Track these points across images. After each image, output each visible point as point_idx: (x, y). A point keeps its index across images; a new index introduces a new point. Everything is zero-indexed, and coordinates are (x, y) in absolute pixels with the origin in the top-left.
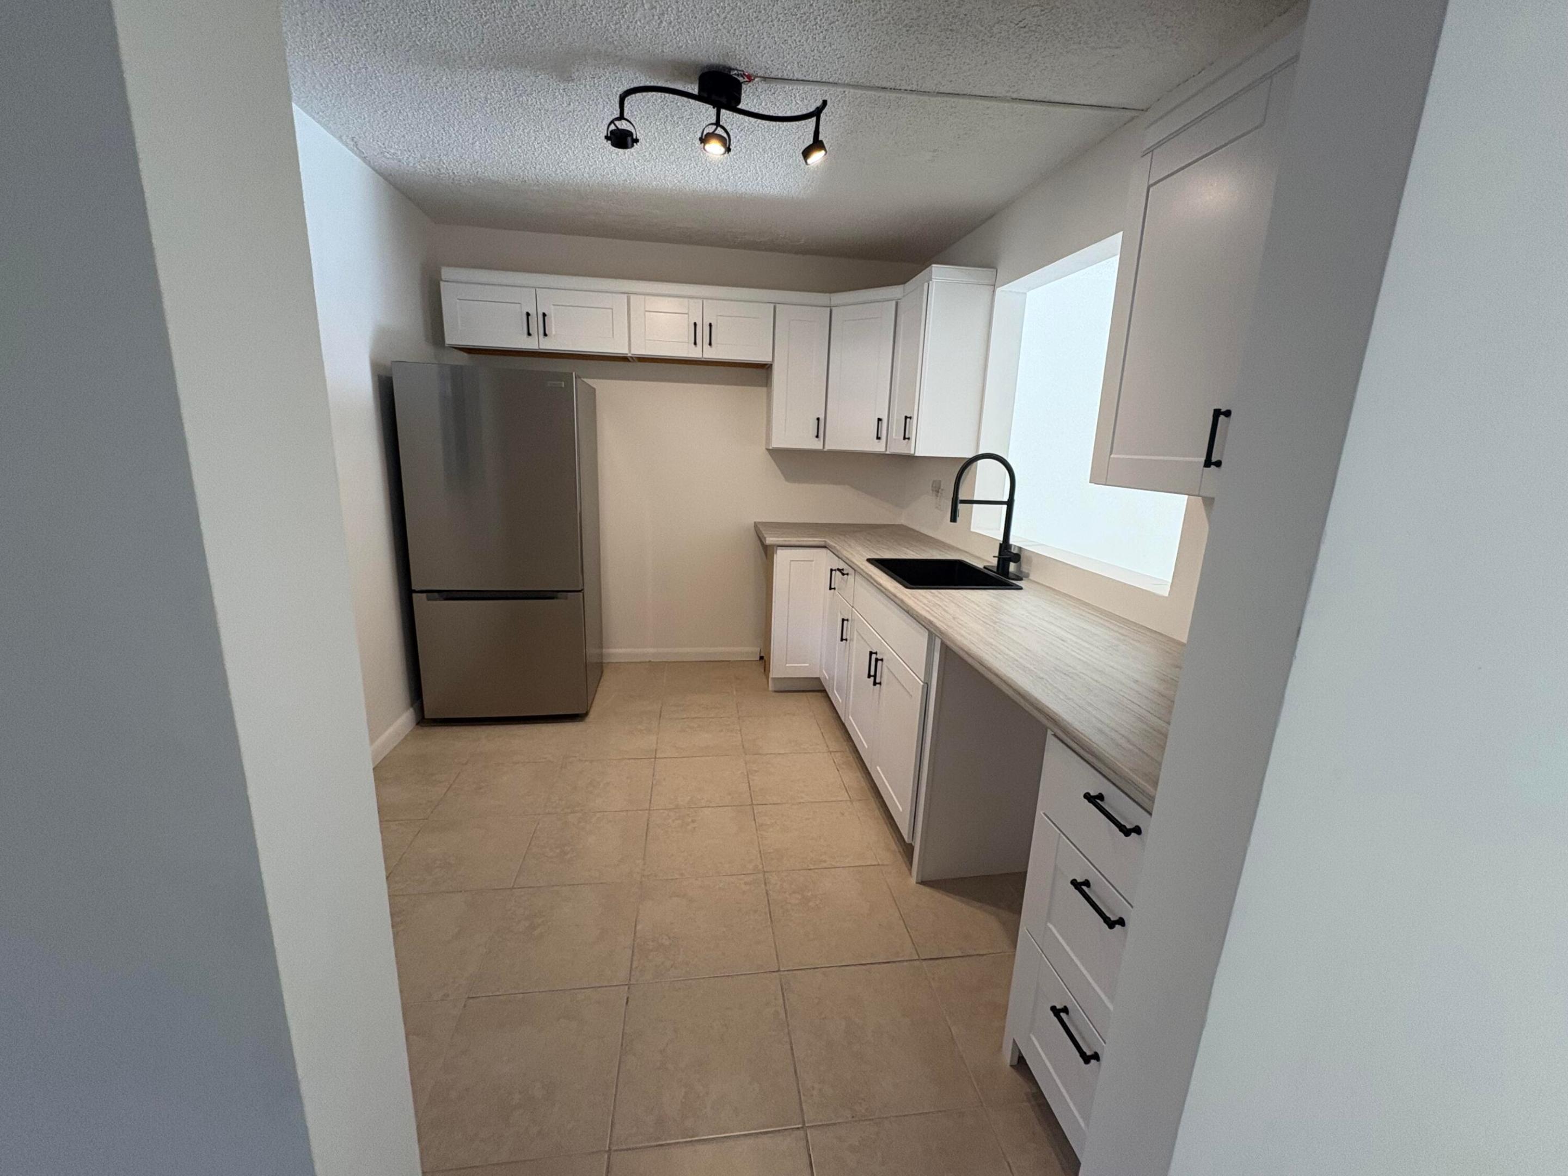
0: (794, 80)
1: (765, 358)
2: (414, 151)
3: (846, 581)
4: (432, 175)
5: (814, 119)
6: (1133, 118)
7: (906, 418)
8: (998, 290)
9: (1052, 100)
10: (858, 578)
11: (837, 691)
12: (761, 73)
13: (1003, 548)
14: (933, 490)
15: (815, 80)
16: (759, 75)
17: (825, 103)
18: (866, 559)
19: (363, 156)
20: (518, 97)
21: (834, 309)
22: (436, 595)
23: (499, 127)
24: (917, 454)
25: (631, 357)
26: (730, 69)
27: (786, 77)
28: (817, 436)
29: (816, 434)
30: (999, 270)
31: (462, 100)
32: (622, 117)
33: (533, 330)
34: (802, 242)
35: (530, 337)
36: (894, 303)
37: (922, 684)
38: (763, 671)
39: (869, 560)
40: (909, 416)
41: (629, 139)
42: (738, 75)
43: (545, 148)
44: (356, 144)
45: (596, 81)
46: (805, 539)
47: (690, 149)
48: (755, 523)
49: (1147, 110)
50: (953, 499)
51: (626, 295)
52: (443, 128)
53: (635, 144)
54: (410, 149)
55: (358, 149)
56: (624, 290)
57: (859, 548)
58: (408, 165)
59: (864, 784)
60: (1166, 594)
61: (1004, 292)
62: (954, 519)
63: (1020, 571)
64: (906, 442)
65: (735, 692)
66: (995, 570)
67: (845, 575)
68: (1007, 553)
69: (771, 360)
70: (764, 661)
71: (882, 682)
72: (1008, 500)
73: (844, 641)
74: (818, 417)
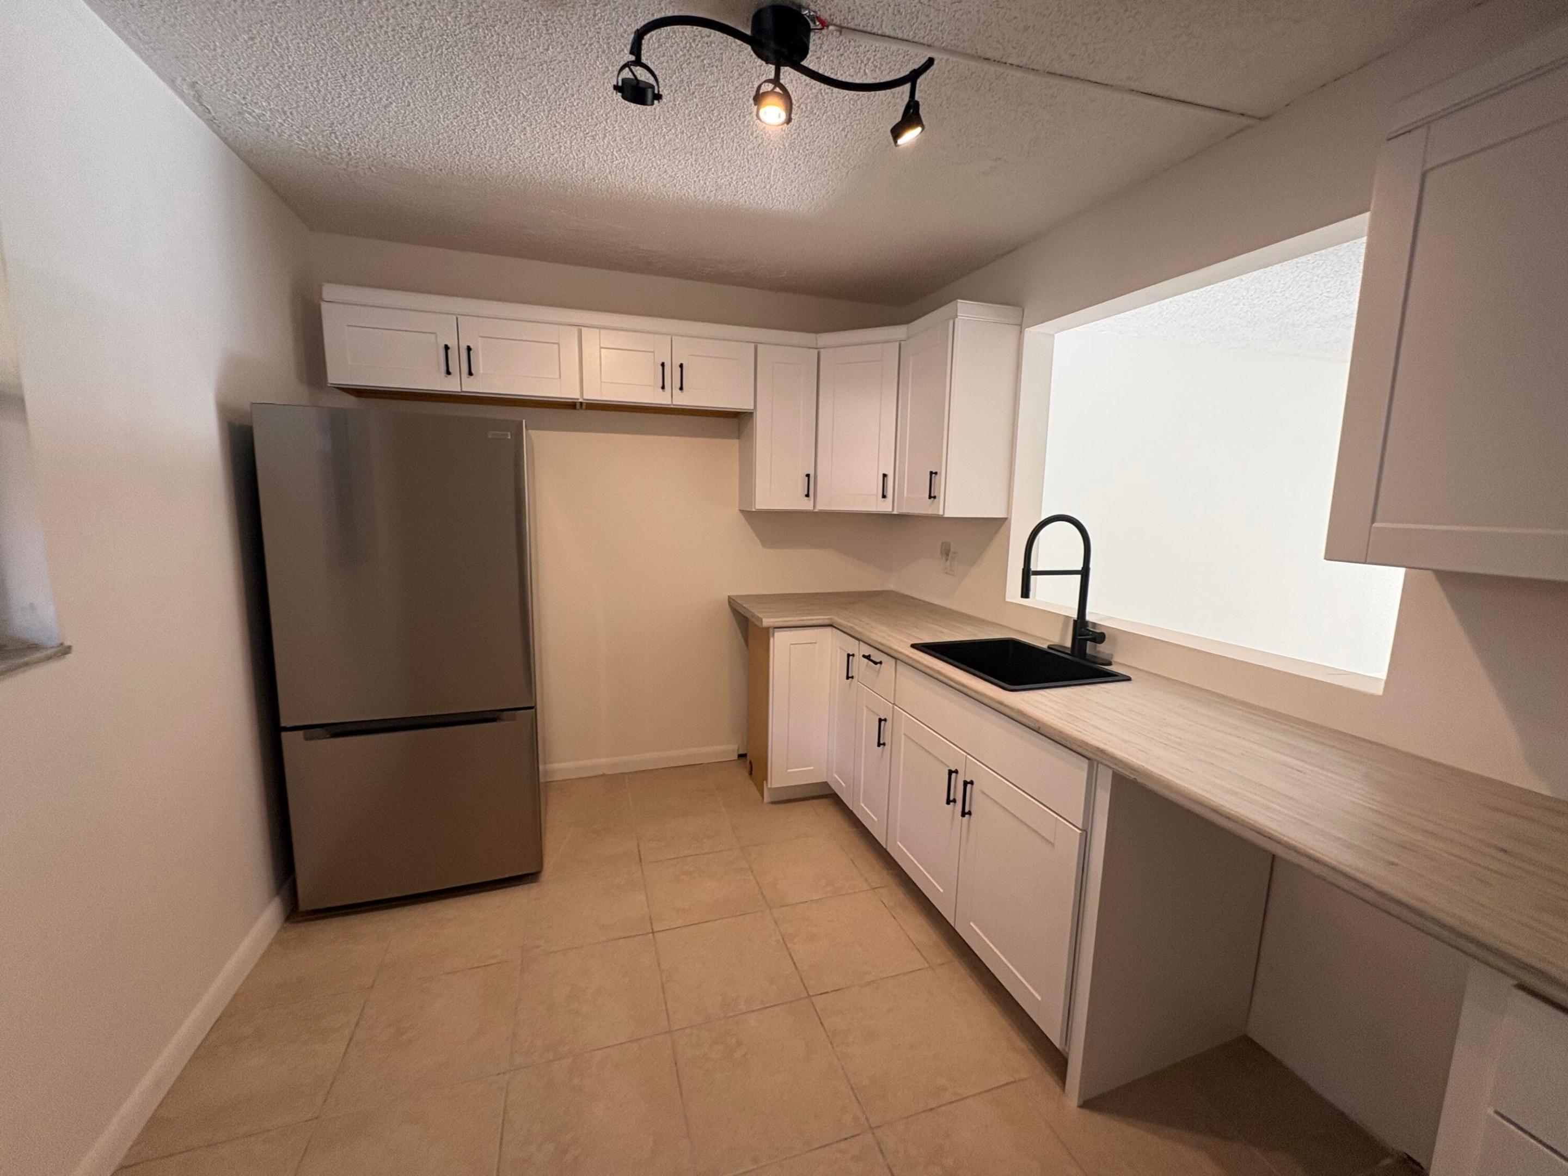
0: (878, 35)
1: (745, 406)
2: (291, 113)
3: (879, 672)
4: (316, 156)
5: (907, 87)
6: (1252, 126)
7: (931, 473)
8: (1026, 332)
9: (1174, 96)
10: (901, 668)
11: (864, 803)
12: (837, 21)
13: (1078, 625)
14: (942, 554)
15: (905, 37)
16: (834, 22)
17: (930, 62)
18: (910, 644)
19: (210, 116)
20: (471, 29)
21: (822, 351)
22: (319, 730)
23: (433, 79)
24: (946, 515)
25: (581, 403)
26: (800, 7)
27: (869, 29)
28: (807, 496)
29: (806, 493)
30: (1026, 310)
31: (381, 27)
32: (638, 62)
33: (454, 367)
34: (784, 275)
35: (449, 376)
36: (897, 343)
37: (1079, 832)
38: (747, 774)
39: (914, 646)
40: (934, 471)
41: (650, 91)
42: (808, 17)
43: (494, 121)
44: (199, 97)
45: (598, 11)
46: (810, 618)
47: (695, 137)
48: (729, 596)
49: (1265, 119)
50: (1023, 569)
51: (576, 328)
52: (344, 77)
53: (656, 102)
54: (286, 109)
55: (201, 104)
56: (574, 321)
57: (883, 628)
58: (280, 135)
59: (935, 936)
60: (1381, 694)
61: (1033, 333)
62: (1025, 593)
63: (1099, 652)
64: (933, 501)
65: (723, 810)
66: (1069, 652)
67: (876, 663)
68: (1087, 632)
69: (752, 407)
70: (750, 763)
71: (972, 811)
72: (1083, 568)
73: (882, 746)
74: (808, 473)
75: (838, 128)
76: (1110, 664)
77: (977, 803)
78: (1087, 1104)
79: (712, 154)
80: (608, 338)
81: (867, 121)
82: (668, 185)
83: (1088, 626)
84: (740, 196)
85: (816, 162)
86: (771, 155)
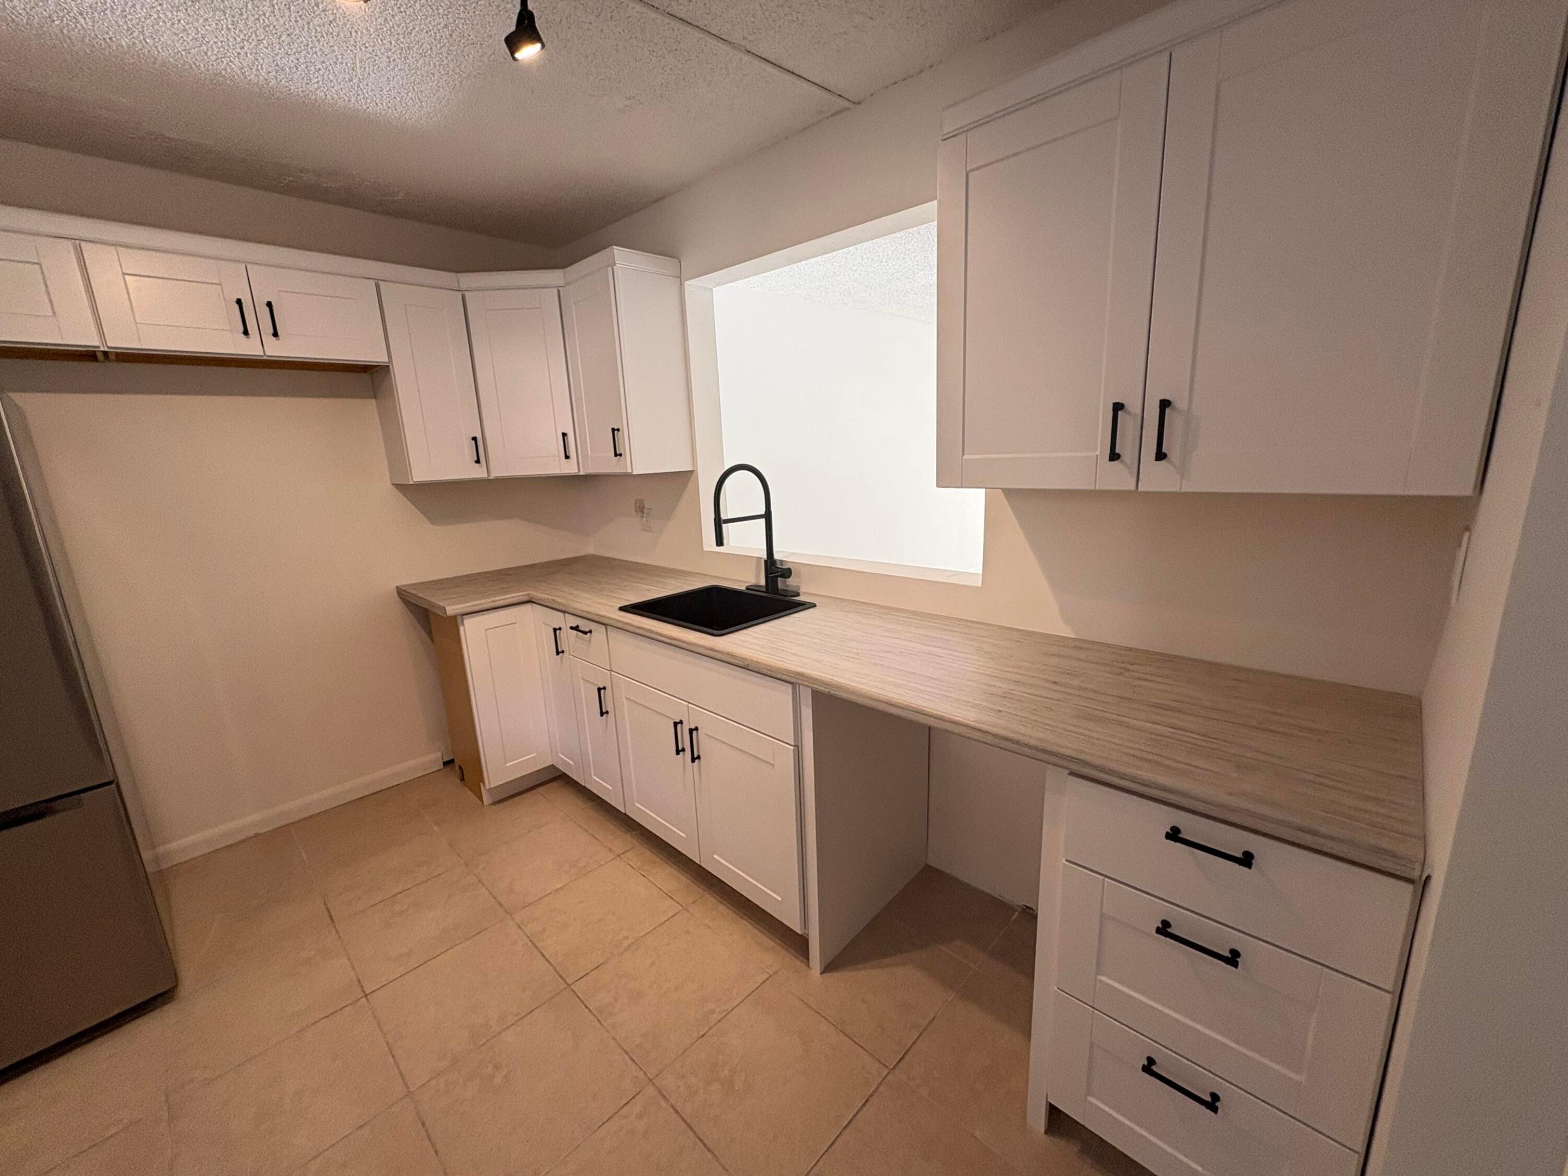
1: (373, 355)
3: (590, 642)
6: (849, 109)
7: (613, 430)
8: (687, 283)
10: (613, 633)
11: (595, 775)
13: (769, 564)
14: (636, 511)
18: (618, 608)
21: (468, 295)
24: (635, 473)
25: (106, 353)
28: (478, 461)
29: (476, 459)
30: (683, 262)
36: (552, 290)
37: (792, 748)
38: (458, 781)
39: (622, 609)
40: (616, 428)
46: (501, 598)
48: (397, 587)
49: (859, 103)
50: (715, 520)
51: (70, 242)
56: (63, 231)
57: (585, 595)
59: (684, 879)
60: (980, 585)
61: (691, 285)
62: (720, 542)
63: (787, 586)
64: (619, 459)
65: (436, 828)
66: (764, 590)
67: (585, 633)
68: (777, 569)
69: (387, 360)
70: (460, 767)
71: (701, 756)
72: (766, 512)
73: (605, 715)
74: (473, 436)
75: (439, 24)
76: (798, 595)
77: (705, 746)
78: (829, 968)
79: (258, 19)
80: (135, 261)
81: (475, 22)
82: (193, 51)
83: (776, 564)
84: (316, 86)
85: (417, 61)
86: (352, 40)
